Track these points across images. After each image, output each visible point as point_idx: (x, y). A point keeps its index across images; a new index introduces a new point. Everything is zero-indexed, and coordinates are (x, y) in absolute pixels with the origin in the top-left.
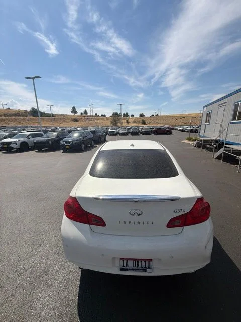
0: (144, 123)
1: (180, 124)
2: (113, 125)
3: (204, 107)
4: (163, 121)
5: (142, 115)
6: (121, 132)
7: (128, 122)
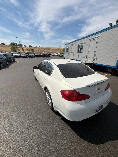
0: (33, 50)
1: (51, 52)
2: (13, 51)
3: (65, 45)
4: (43, 51)
5: (30, 46)
6: (22, 55)
7: (23, 50)
